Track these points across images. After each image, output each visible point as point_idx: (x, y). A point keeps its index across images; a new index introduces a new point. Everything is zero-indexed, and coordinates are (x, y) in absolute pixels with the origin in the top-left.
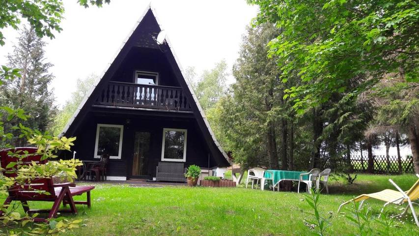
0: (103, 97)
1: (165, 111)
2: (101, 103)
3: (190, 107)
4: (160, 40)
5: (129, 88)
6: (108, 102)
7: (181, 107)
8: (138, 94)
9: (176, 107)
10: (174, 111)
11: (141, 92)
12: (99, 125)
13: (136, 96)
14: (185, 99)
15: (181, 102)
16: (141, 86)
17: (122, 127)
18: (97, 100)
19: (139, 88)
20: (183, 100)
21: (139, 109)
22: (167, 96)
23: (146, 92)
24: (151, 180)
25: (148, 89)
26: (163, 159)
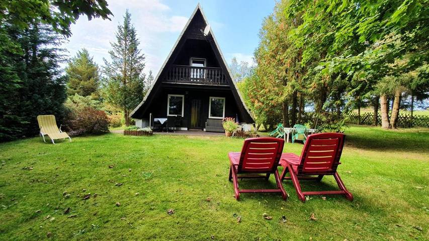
0: (169, 76)
2: (168, 81)
3: (227, 82)
4: (206, 32)
6: (172, 79)
7: (221, 82)
8: (192, 74)
9: (217, 82)
10: (216, 85)
11: (194, 72)
12: (169, 95)
13: (191, 76)
14: (224, 76)
15: (221, 79)
16: (194, 68)
17: (183, 96)
19: (192, 69)
21: (193, 84)
22: (211, 74)
23: (197, 72)
24: (203, 130)
25: (199, 70)
26: (210, 117)
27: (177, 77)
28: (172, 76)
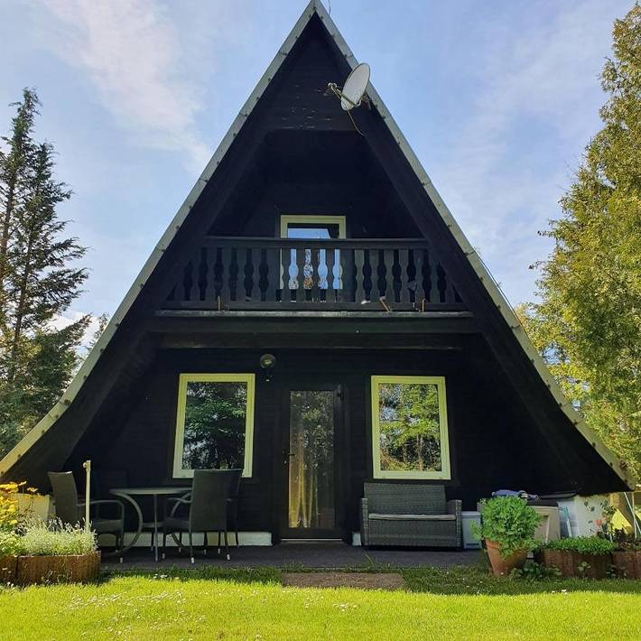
0: (188, 284)
1: (380, 314)
2: (184, 304)
3: (458, 299)
4: (351, 94)
5: (264, 253)
6: (203, 299)
7: (428, 298)
8: (293, 270)
9: (413, 300)
10: (410, 314)
11: (301, 263)
12: (185, 378)
13: (287, 277)
14: (441, 273)
15: (427, 286)
16: (301, 245)
17: (249, 378)
18: (171, 298)
19: (294, 253)
20: (434, 278)
21: (299, 314)
22: (382, 270)
23: (315, 263)
24: (349, 541)
25: (323, 252)
26: (378, 473)
27: (226, 289)
28: (203, 285)
